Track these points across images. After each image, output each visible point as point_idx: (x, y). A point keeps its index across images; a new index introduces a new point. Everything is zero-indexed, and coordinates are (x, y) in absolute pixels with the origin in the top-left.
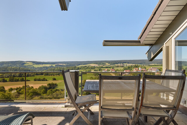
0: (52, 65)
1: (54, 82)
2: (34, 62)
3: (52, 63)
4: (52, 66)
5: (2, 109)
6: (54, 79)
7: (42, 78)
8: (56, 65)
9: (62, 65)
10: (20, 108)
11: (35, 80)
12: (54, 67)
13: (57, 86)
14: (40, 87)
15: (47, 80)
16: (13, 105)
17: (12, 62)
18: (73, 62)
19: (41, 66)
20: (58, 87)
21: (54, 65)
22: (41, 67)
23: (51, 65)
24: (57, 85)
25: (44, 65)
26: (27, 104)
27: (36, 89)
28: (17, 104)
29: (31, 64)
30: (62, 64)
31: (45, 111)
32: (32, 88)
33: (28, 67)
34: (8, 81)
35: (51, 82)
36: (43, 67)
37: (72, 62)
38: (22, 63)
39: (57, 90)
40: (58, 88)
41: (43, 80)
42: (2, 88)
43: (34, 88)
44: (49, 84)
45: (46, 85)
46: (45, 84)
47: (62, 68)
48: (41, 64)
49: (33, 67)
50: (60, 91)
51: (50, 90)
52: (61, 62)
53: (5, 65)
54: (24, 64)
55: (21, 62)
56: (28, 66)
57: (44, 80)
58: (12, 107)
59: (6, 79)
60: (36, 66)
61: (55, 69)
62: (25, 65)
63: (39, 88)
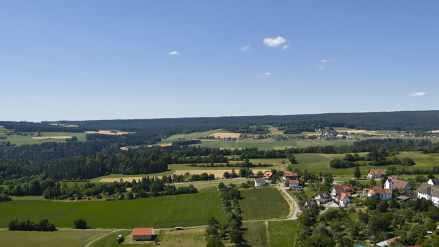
0: (76, 135)
4: (74, 139)
8: (88, 137)
12: (81, 143)
15: (53, 229)
19: (36, 139)
23: (70, 136)
25: (46, 137)
41: (39, 230)
48: (36, 134)
49: (9, 144)
57: (45, 226)
60: (18, 140)
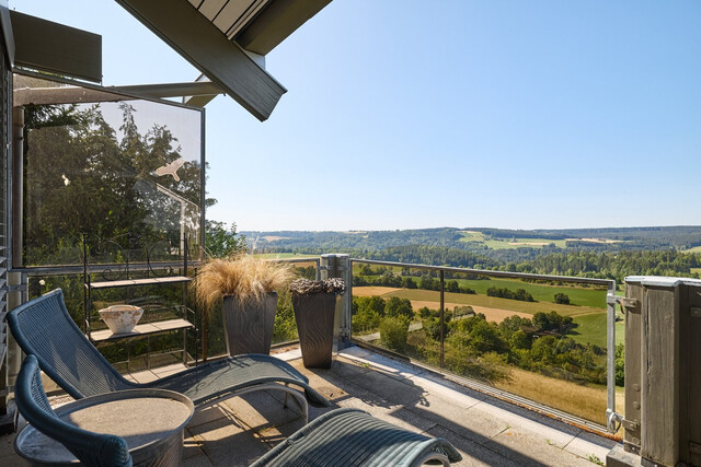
0: (554, 242)
1: (563, 311)
2: (487, 232)
3: (552, 234)
4: (552, 245)
5: (381, 377)
6: (563, 300)
7: (514, 290)
8: (569, 244)
9: (597, 244)
10: (424, 394)
11: (491, 293)
12: (560, 250)
13: (574, 330)
14: (507, 320)
15: (531, 300)
16: (408, 375)
17: (428, 232)
18: (659, 228)
19: (511, 244)
20: (576, 333)
21: (561, 244)
22: (512, 250)
23: (547, 243)
24: (576, 326)
25: (521, 243)
26: (447, 383)
27: (495, 324)
28: (418, 375)
29: (478, 237)
30: (599, 237)
31: (505, 442)
32: (483, 321)
33: (471, 247)
34: (418, 285)
35: (549, 307)
36: (519, 250)
37: (653, 228)
38: (454, 234)
39: (574, 346)
40: (577, 340)
41: (516, 298)
42: (405, 305)
43: (489, 320)
44: (542, 318)
45: (530, 317)
46: (526, 313)
47: (599, 255)
48: (512, 240)
49: (486, 248)
50: (590, 352)
51: (544, 338)
52: (592, 230)
53: (412, 241)
54: (459, 236)
55: (451, 229)
56: (470, 244)
57: (521, 296)
58: (403, 380)
59: (414, 279)
60: (494, 245)
61: (565, 259)
62: (461, 240)
63: (503, 323)
